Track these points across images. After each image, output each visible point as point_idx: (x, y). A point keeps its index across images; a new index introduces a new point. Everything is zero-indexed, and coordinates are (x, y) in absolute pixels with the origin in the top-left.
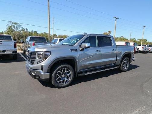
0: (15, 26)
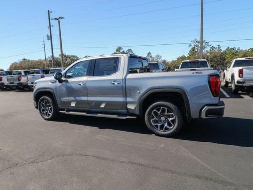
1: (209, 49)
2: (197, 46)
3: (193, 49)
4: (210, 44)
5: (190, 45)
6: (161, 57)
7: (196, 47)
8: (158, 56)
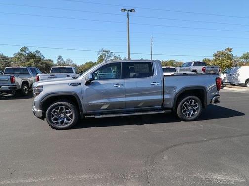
0: (107, 54)
1: (112, 57)
2: (104, 54)
3: (101, 56)
4: (114, 53)
5: (99, 53)
6: (72, 61)
7: (104, 56)
8: (69, 60)
